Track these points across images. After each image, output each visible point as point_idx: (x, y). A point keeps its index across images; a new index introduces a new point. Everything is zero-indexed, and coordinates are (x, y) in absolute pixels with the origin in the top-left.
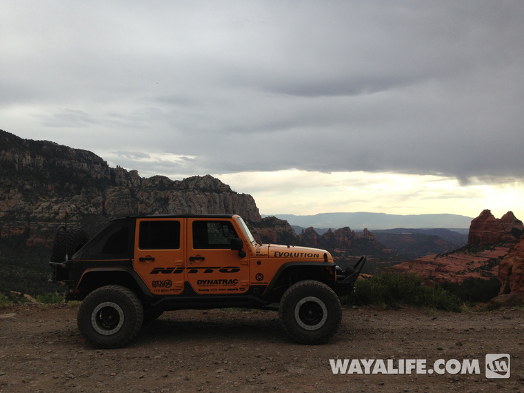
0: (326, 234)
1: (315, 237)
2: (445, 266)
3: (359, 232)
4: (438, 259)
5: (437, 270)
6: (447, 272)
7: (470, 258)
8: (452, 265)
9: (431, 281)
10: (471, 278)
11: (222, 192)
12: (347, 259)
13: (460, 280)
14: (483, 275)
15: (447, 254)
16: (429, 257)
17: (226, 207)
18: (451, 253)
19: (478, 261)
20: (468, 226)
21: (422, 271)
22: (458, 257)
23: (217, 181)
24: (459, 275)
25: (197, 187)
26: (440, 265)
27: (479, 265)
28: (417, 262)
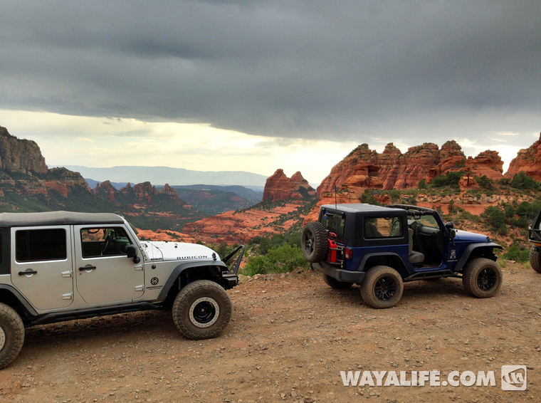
0: (124, 189)
1: (113, 192)
2: (242, 221)
3: (160, 188)
4: (237, 214)
5: (236, 226)
6: (244, 227)
7: (264, 214)
8: (249, 221)
9: (231, 236)
10: (266, 232)
12: (147, 215)
14: (276, 230)
16: (228, 213)
18: (249, 209)
19: (271, 217)
20: (263, 184)
21: (222, 227)
22: (255, 213)
24: (255, 230)
26: (238, 221)
27: (272, 221)
28: (217, 218)
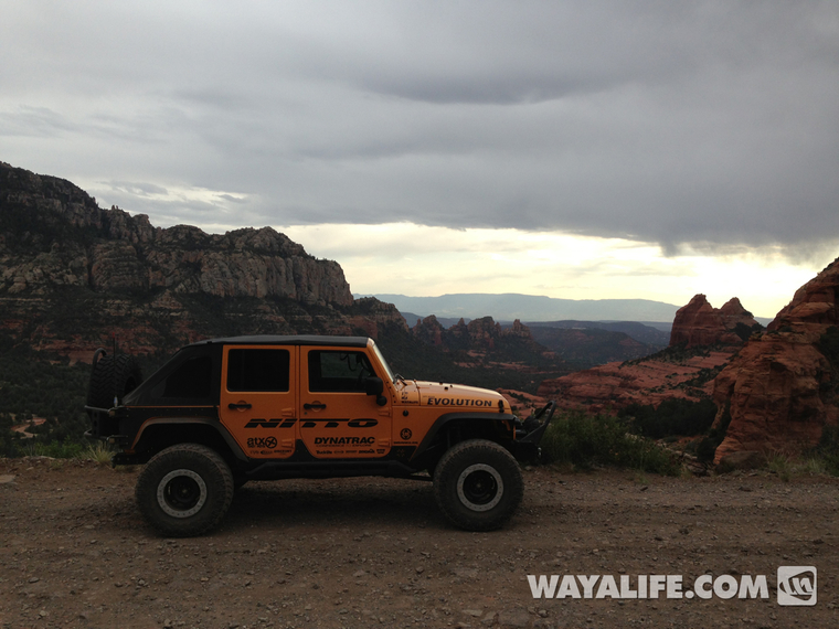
0: (455, 327)
1: (439, 332)
2: (634, 378)
3: (508, 325)
4: (625, 368)
5: (622, 386)
6: (637, 388)
7: (672, 367)
8: (645, 378)
9: (613, 402)
10: (671, 397)
11: (290, 256)
12: (487, 367)
13: (656, 401)
14: (691, 395)
15: (638, 361)
16: (611, 366)
17: (297, 280)
18: (646, 359)
19: (683, 373)
20: (671, 318)
21: (600, 386)
22: (655, 366)
23: (282, 238)
24: (654, 394)
25: (249, 247)
26: (627, 378)
27: (684, 379)
28: (593, 373)
